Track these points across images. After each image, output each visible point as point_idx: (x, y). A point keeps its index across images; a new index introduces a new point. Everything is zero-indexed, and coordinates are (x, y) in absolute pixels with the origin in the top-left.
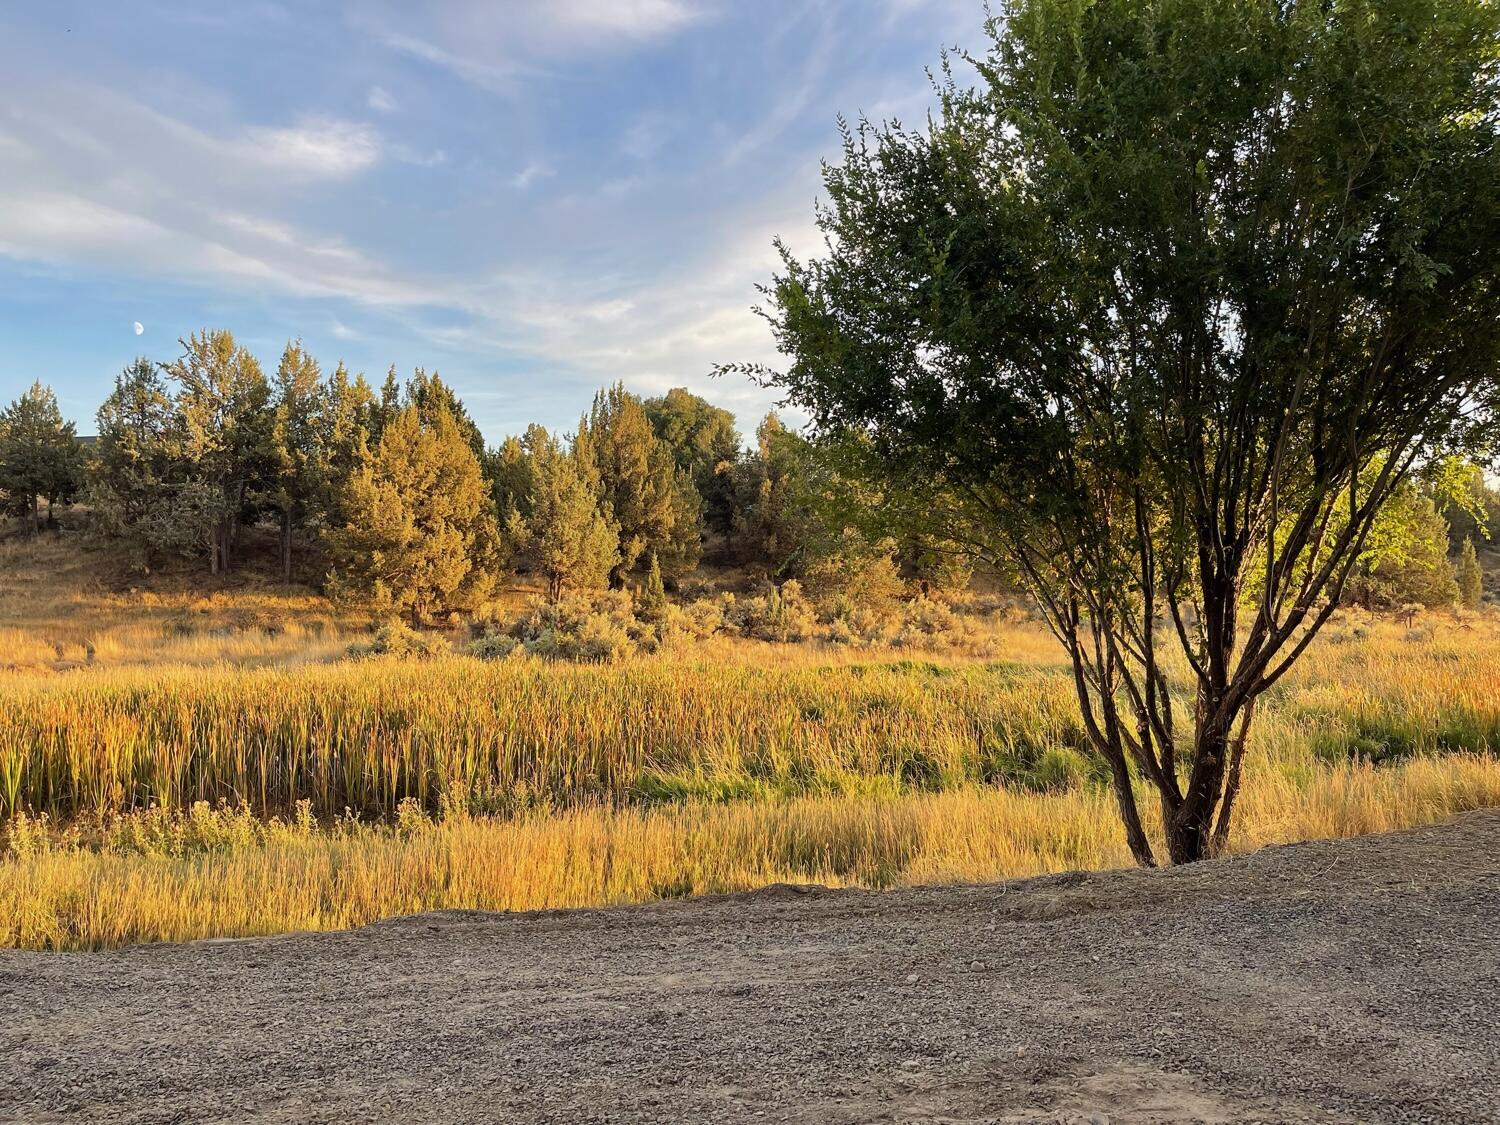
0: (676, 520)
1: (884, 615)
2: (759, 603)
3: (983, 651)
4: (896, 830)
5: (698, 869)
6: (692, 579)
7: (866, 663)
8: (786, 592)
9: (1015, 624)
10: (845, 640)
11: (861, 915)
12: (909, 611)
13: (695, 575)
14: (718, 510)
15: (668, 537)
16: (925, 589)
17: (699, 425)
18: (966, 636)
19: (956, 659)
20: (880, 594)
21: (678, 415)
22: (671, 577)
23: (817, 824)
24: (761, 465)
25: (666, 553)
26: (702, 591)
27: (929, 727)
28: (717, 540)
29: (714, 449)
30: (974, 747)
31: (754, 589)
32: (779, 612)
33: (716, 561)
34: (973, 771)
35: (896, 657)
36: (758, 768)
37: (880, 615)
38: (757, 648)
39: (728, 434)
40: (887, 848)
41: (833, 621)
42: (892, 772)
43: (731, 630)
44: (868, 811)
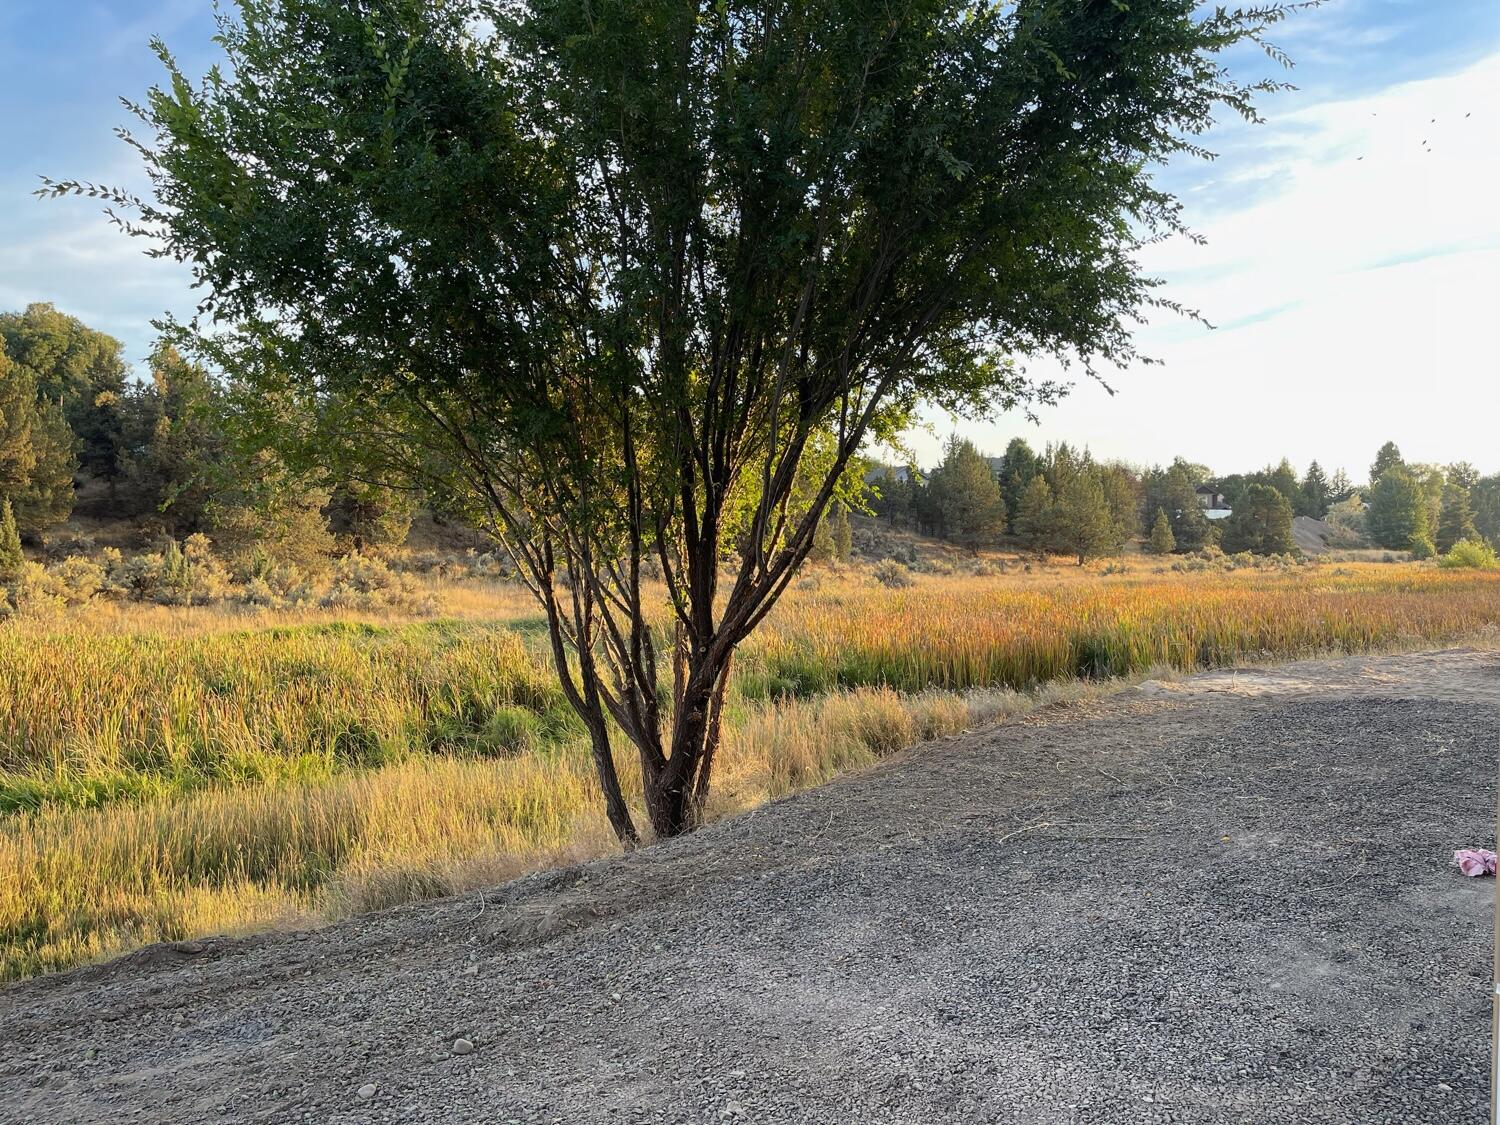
0: (38, 460)
1: (311, 574)
2: (153, 560)
3: (423, 609)
4: (328, 817)
5: (57, 899)
6: (63, 533)
7: (291, 626)
8: (189, 548)
9: (455, 581)
10: (265, 602)
11: (283, 978)
12: (340, 569)
13: (67, 529)
14: (99, 451)
15: (27, 481)
16: (358, 545)
17: (72, 349)
18: (405, 594)
19: (393, 618)
20: (307, 551)
21: (45, 337)
22: (33, 531)
23: (226, 823)
24: (155, 399)
25: (24, 501)
26: (78, 548)
27: (366, 694)
28: (97, 487)
29: (91, 377)
30: (417, 715)
31: (148, 545)
32: (181, 570)
33: (96, 512)
34: (418, 741)
35: (327, 619)
36: (146, 758)
37: (306, 573)
38: (151, 613)
39: (110, 361)
40: (318, 840)
41: (250, 580)
42: (324, 748)
43: (116, 593)
44: (294, 798)
